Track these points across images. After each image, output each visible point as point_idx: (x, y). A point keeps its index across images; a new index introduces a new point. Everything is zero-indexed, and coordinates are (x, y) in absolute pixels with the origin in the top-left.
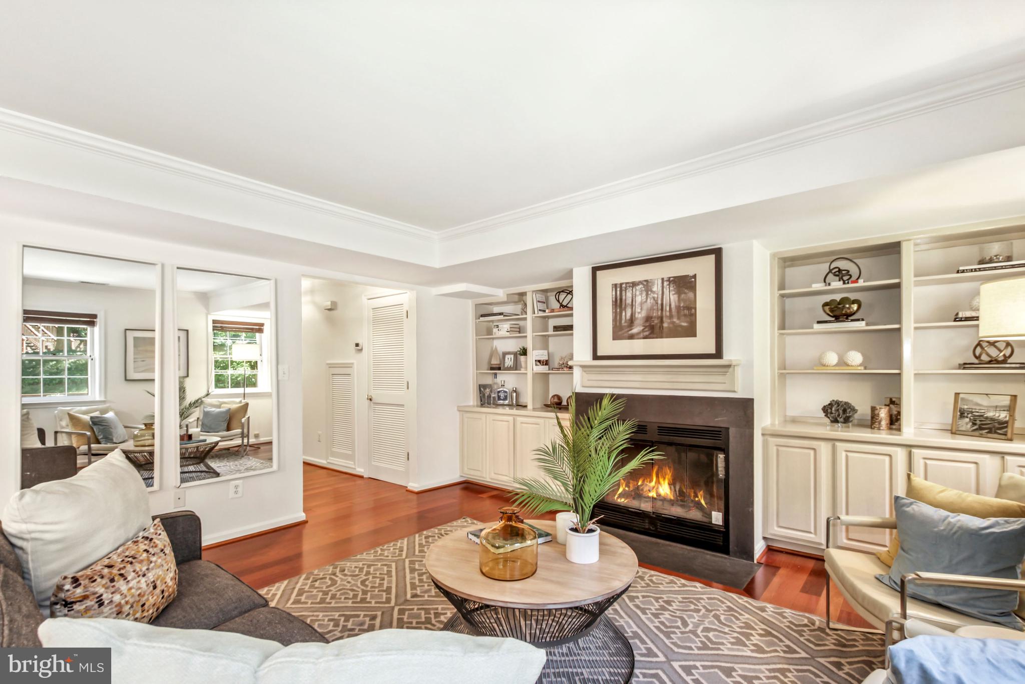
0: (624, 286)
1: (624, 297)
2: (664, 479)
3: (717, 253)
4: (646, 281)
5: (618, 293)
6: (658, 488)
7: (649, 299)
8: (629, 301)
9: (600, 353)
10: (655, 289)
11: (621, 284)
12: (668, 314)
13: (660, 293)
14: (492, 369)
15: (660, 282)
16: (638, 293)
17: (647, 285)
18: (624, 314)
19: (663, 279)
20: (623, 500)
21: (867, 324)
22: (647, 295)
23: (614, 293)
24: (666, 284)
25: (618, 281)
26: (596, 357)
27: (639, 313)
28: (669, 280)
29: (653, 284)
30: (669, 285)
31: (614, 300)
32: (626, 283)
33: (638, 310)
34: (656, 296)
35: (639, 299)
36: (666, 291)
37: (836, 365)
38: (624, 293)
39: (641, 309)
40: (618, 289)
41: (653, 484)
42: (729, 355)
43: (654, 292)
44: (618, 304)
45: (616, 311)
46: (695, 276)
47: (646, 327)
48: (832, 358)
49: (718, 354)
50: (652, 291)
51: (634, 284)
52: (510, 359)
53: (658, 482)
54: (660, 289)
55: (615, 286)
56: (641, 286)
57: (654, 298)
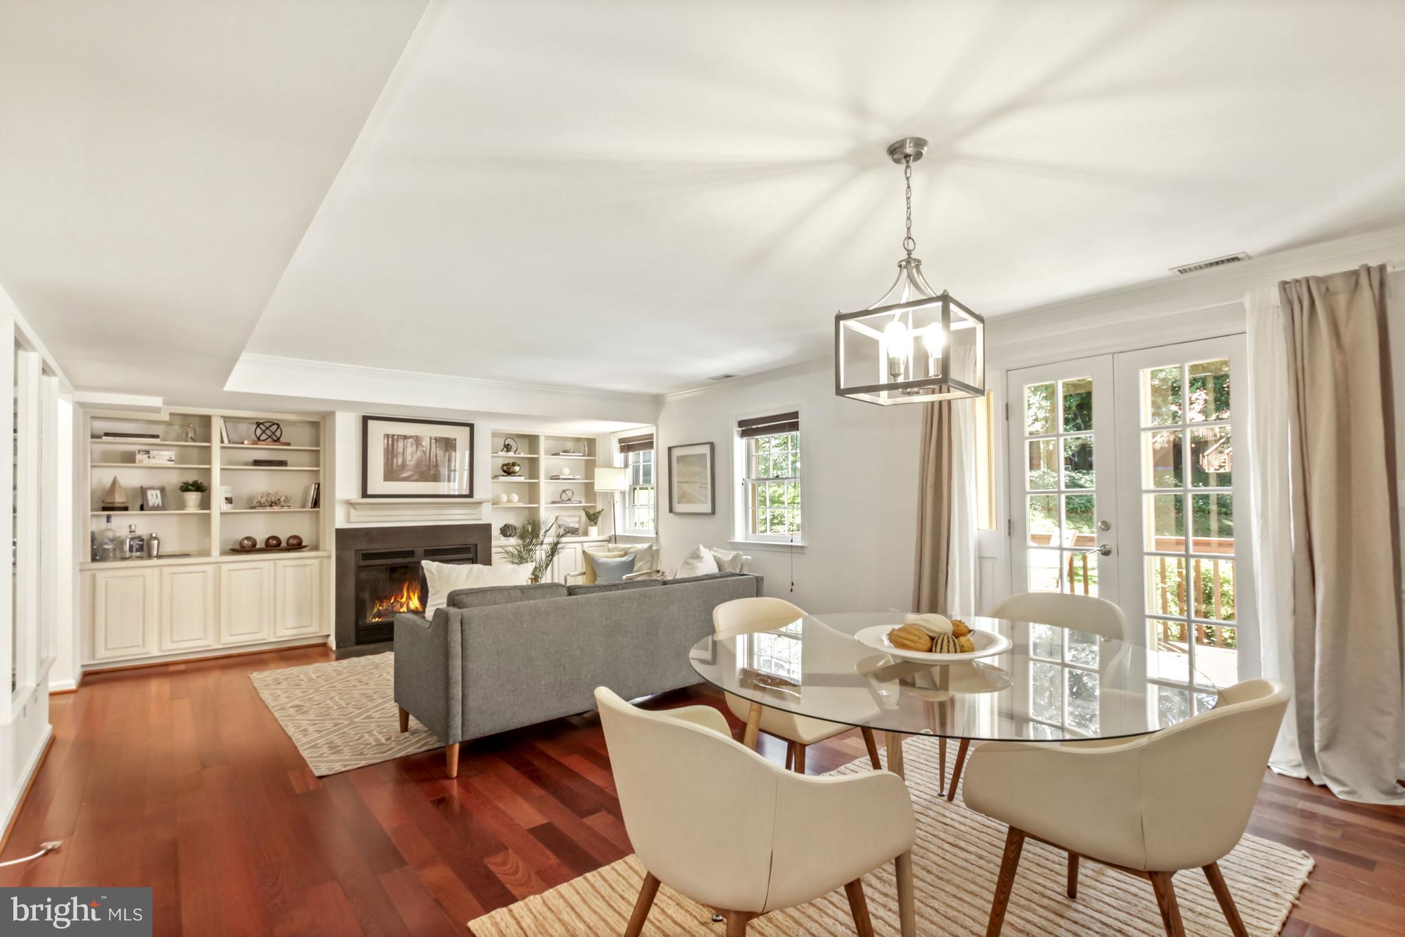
0: (396, 437)
1: (395, 447)
2: (414, 594)
3: (471, 426)
4: (416, 436)
5: (390, 442)
6: (408, 603)
7: (418, 452)
8: (400, 450)
9: (369, 493)
10: (424, 444)
11: (393, 436)
12: (434, 464)
13: (428, 448)
14: (105, 509)
15: (428, 439)
16: (409, 445)
17: (417, 440)
18: (395, 460)
19: (431, 438)
20: (377, 619)
21: (525, 479)
22: (417, 448)
23: (386, 441)
24: (433, 441)
25: (391, 432)
26: (365, 494)
27: (410, 461)
28: (435, 439)
29: (423, 440)
30: (436, 442)
31: (386, 447)
32: (398, 436)
33: (409, 458)
34: (424, 449)
35: (409, 450)
36: (433, 446)
37: (506, 502)
38: (395, 443)
39: (412, 458)
40: (390, 439)
41: (404, 599)
42: (478, 495)
43: (423, 446)
44: (390, 453)
45: (388, 458)
46: (455, 440)
47: (416, 472)
48: (504, 498)
49: (471, 495)
50: (421, 445)
51: (405, 437)
52: (155, 496)
53: (409, 598)
54: (428, 444)
55: (387, 436)
56: (412, 440)
57: (423, 451)
